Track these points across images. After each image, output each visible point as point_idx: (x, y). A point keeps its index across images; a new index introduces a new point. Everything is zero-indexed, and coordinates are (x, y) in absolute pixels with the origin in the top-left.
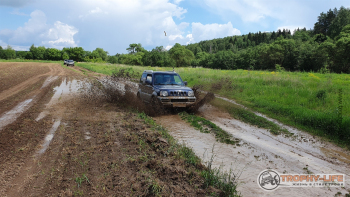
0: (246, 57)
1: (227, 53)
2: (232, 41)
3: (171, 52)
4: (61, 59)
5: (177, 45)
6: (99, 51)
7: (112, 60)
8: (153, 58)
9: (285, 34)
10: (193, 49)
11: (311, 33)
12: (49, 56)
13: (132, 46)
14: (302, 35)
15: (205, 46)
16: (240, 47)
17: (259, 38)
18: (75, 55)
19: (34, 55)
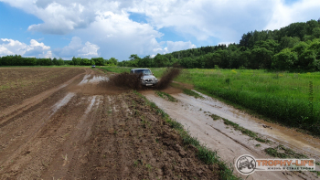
0: (199, 61)
1: (188, 59)
2: (191, 52)
3: (155, 58)
4: (90, 64)
5: (158, 55)
6: (113, 59)
7: (120, 64)
8: (144, 63)
9: (223, 47)
10: (168, 57)
11: (238, 46)
12: (83, 63)
13: (132, 56)
14: (233, 47)
15: (175, 54)
16: (196, 55)
17: (207, 50)
18: (99, 62)
19: (74, 62)
